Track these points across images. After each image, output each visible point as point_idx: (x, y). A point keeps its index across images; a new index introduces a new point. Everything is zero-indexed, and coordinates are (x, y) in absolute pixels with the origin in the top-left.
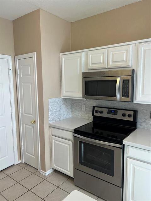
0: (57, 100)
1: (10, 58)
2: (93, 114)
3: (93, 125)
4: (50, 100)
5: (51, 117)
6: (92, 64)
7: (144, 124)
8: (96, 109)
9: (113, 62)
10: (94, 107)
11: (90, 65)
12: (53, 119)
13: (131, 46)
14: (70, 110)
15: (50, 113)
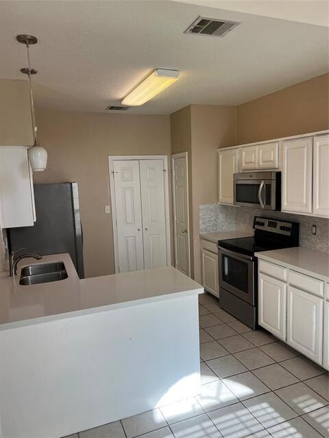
0: (212, 207)
1: (166, 158)
2: (254, 228)
3: (255, 241)
4: (201, 207)
5: (202, 227)
6: (246, 163)
7: (306, 242)
8: (257, 220)
9: (263, 162)
10: (255, 217)
11: (244, 164)
12: (206, 229)
13: (277, 144)
14: (235, 221)
15: (201, 222)
